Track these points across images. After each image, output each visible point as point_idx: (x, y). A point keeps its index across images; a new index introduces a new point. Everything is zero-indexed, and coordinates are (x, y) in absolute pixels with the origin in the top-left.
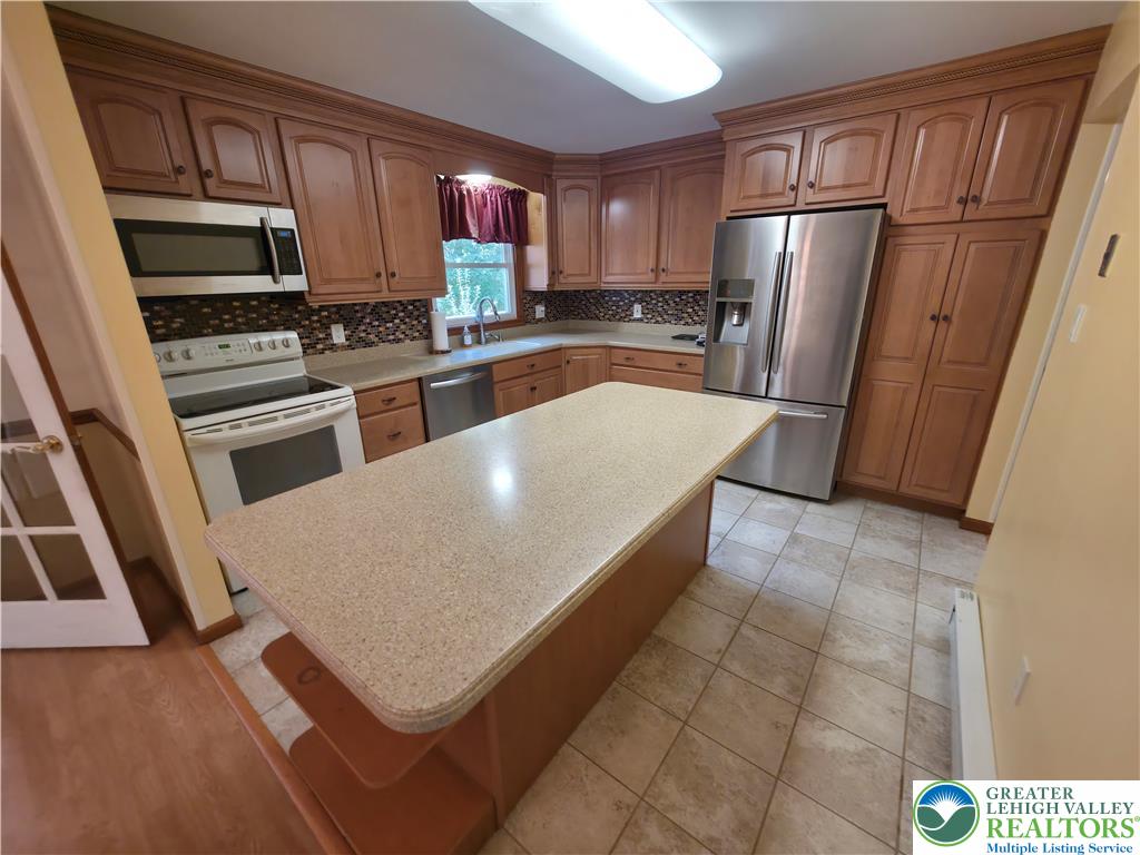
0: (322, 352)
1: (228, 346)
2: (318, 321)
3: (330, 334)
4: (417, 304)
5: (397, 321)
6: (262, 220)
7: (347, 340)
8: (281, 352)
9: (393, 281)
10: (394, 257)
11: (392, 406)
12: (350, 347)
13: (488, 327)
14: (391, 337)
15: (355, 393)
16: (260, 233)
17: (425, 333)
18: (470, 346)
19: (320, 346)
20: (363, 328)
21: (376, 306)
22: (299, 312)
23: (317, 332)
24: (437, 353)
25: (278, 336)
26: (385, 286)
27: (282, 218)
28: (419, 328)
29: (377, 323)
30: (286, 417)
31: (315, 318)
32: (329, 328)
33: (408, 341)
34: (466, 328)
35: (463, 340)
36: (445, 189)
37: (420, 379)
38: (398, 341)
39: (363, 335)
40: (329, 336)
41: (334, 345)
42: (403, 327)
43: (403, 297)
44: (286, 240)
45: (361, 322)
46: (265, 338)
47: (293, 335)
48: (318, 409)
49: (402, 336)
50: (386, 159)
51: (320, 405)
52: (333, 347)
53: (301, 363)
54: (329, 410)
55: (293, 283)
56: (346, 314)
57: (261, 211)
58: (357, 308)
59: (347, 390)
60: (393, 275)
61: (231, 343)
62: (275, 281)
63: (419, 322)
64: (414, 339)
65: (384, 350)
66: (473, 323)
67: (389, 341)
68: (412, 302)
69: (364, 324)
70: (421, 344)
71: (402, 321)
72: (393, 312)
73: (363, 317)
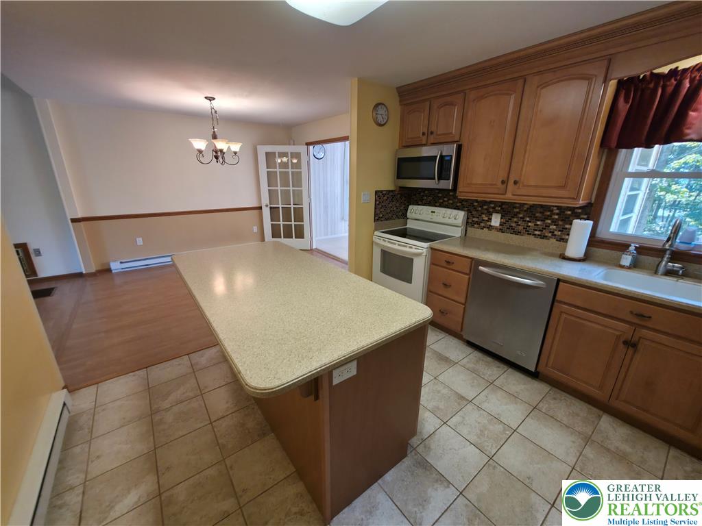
0: (482, 228)
1: (434, 212)
2: (486, 209)
3: (491, 219)
5: (548, 221)
7: (500, 225)
9: (514, 188)
11: (451, 267)
12: (501, 230)
14: (537, 233)
19: (482, 225)
20: (515, 220)
21: (532, 206)
23: (484, 216)
29: (528, 219)
30: (399, 245)
31: (485, 207)
32: (492, 215)
34: (633, 248)
37: (472, 259)
38: (543, 237)
39: (514, 225)
40: (490, 220)
41: (490, 226)
45: (516, 215)
47: (461, 214)
56: (507, 209)
58: (518, 205)
60: (515, 183)
61: (436, 211)
62: (436, 183)
65: (529, 240)
67: (535, 235)
69: (518, 218)
71: (554, 222)
72: (549, 213)
73: (519, 213)
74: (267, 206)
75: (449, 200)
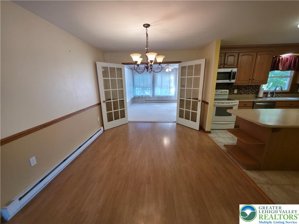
0: (231, 94)
1: (217, 91)
4: (256, 86)
5: (250, 90)
6: (231, 71)
7: (237, 92)
8: (225, 93)
9: (253, 81)
10: (255, 76)
11: (246, 106)
12: (237, 94)
13: (276, 93)
14: (247, 93)
15: (239, 102)
16: (230, 73)
17: (256, 93)
18: (269, 97)
19: (231, 93)
22: (230, 87)
23: (232, 90)
24: (259, 97)
25: (225, 90)
26: (251, 82)
27: (235, 70)
28: (255, 91)
29: (244, 90)
30: (226, 103)
31: (232, 88)
32: (234, 90)
33: (251, 94)
34: (269, 93)
35: (267, 95)
36: (274, 59)
37: (254, 102)
38: (248, 94)
39: (241, 92)
42: (251, 91)
43: (253, 84)
44: (234, 74)
45: (241, 89)
46: (223, 91)
47: (228, 91)
48: (231, 103)
49: (250, 93)
50: (260, 55)
51: (232, 103)
52: (234, 94)
53: (227, 96)
54: (233, 104)
55: (233, 81)
56: (239, 88)
57: (232, 69)
58: (241, 86)
59: (238, 101)
60: (254, 79)
62: (230, 81)
63: (256, 90)
64: (253, 94)
65: (245, 95)
66: (272, 92)
68: (255, 86)
70: (254, 95)
71: (251, 90)
72: (249, 88)
73: (242, 88)
74: (104, 102)
75: (219, 87)
